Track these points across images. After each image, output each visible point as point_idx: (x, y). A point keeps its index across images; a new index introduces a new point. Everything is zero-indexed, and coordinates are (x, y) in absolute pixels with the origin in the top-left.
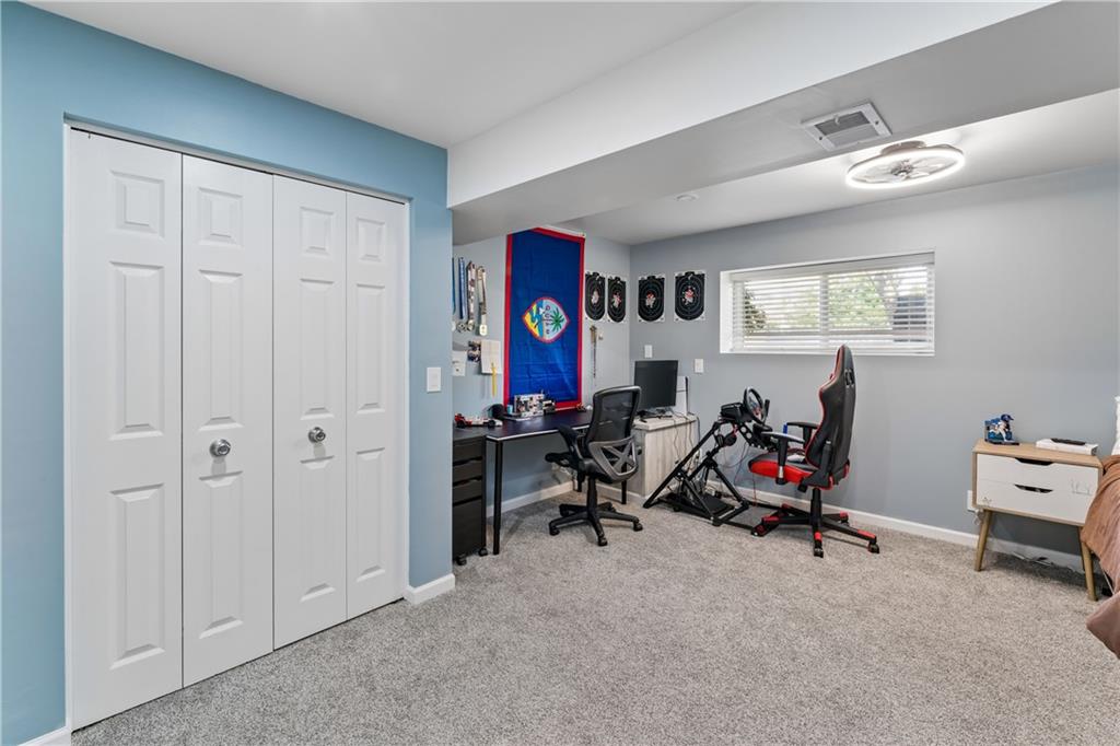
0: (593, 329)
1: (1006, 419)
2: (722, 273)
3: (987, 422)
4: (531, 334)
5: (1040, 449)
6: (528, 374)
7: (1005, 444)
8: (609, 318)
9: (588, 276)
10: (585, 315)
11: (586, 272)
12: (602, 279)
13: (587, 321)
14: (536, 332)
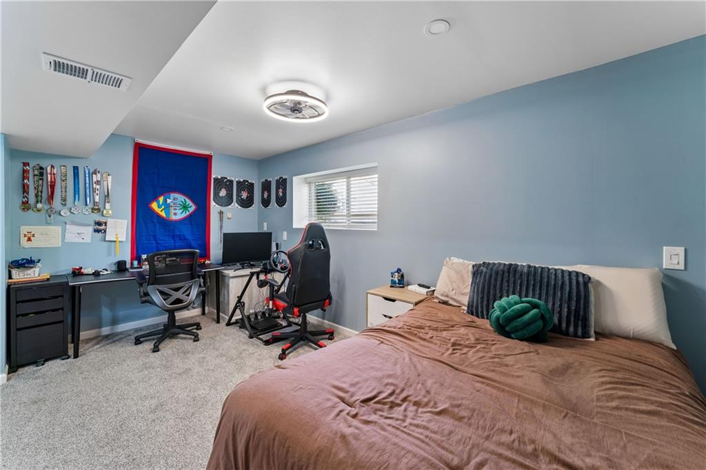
0: (221, 213)
1: (399, 271)
2: (294, 178)
3: (392, 273)
4: (158, 216)
5: (409, 291)
6: (155, 240)
7: (397, 287)
8: (237, 205)
9: (216, 179)
10: (213, 203)
11: (213, 176)
12: (231, 182)
13: (214, 208)
14: (163, 214)
